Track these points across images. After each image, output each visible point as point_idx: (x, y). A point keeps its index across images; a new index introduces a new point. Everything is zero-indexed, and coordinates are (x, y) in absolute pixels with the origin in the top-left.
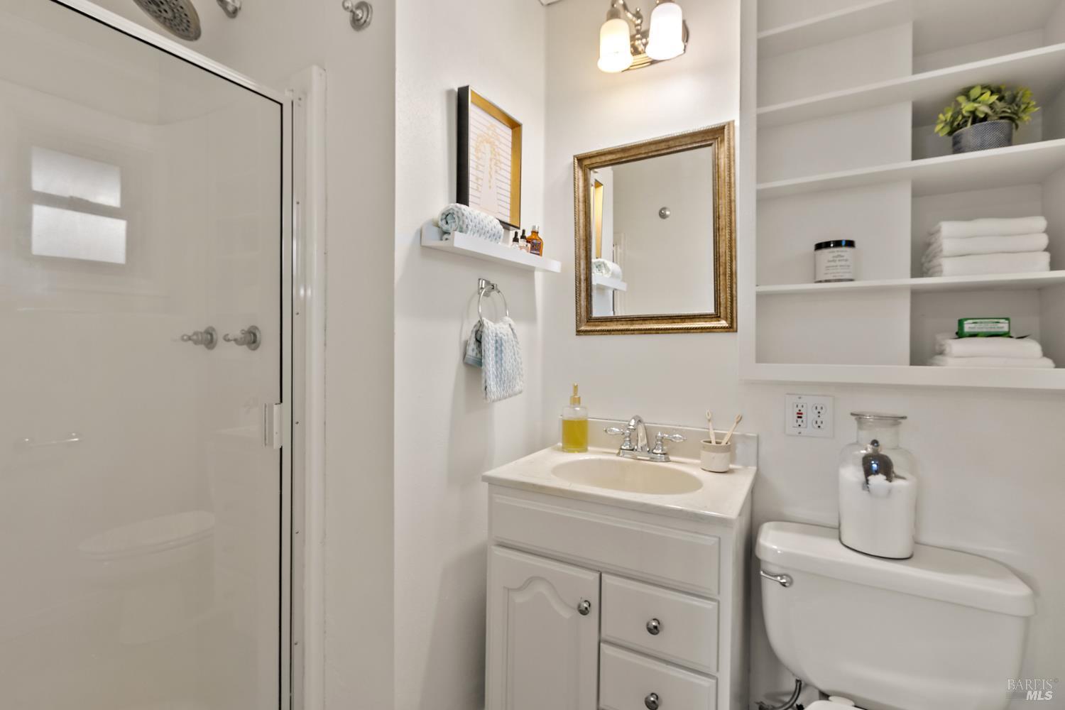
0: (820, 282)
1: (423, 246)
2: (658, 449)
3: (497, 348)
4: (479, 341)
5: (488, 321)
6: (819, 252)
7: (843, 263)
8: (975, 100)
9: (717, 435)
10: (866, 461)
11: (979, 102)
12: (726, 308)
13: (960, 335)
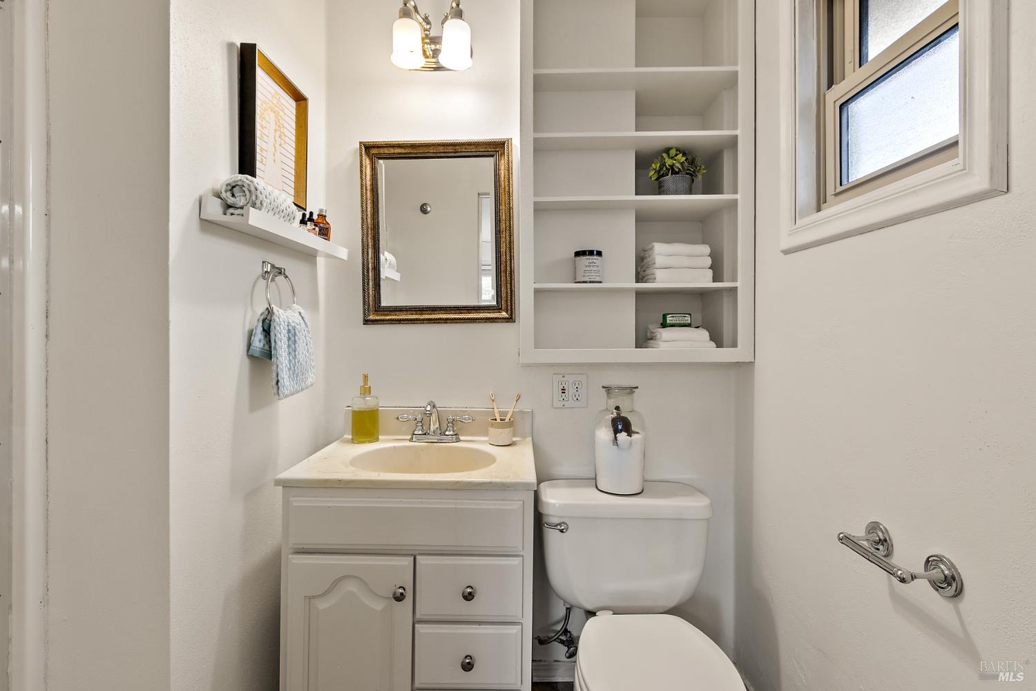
0: (579, 282)
1: (202, 219)
2: (450, 431)
3: (289, 339)
4: (267, 332)
5: (279, 309)
6: (578, 258)
7: (595, 269)
8: (672, 158)
9: (501, 413)
10: (614, 422)
11: (675, 160)
12: (507, 301)
13: (664, 325)
